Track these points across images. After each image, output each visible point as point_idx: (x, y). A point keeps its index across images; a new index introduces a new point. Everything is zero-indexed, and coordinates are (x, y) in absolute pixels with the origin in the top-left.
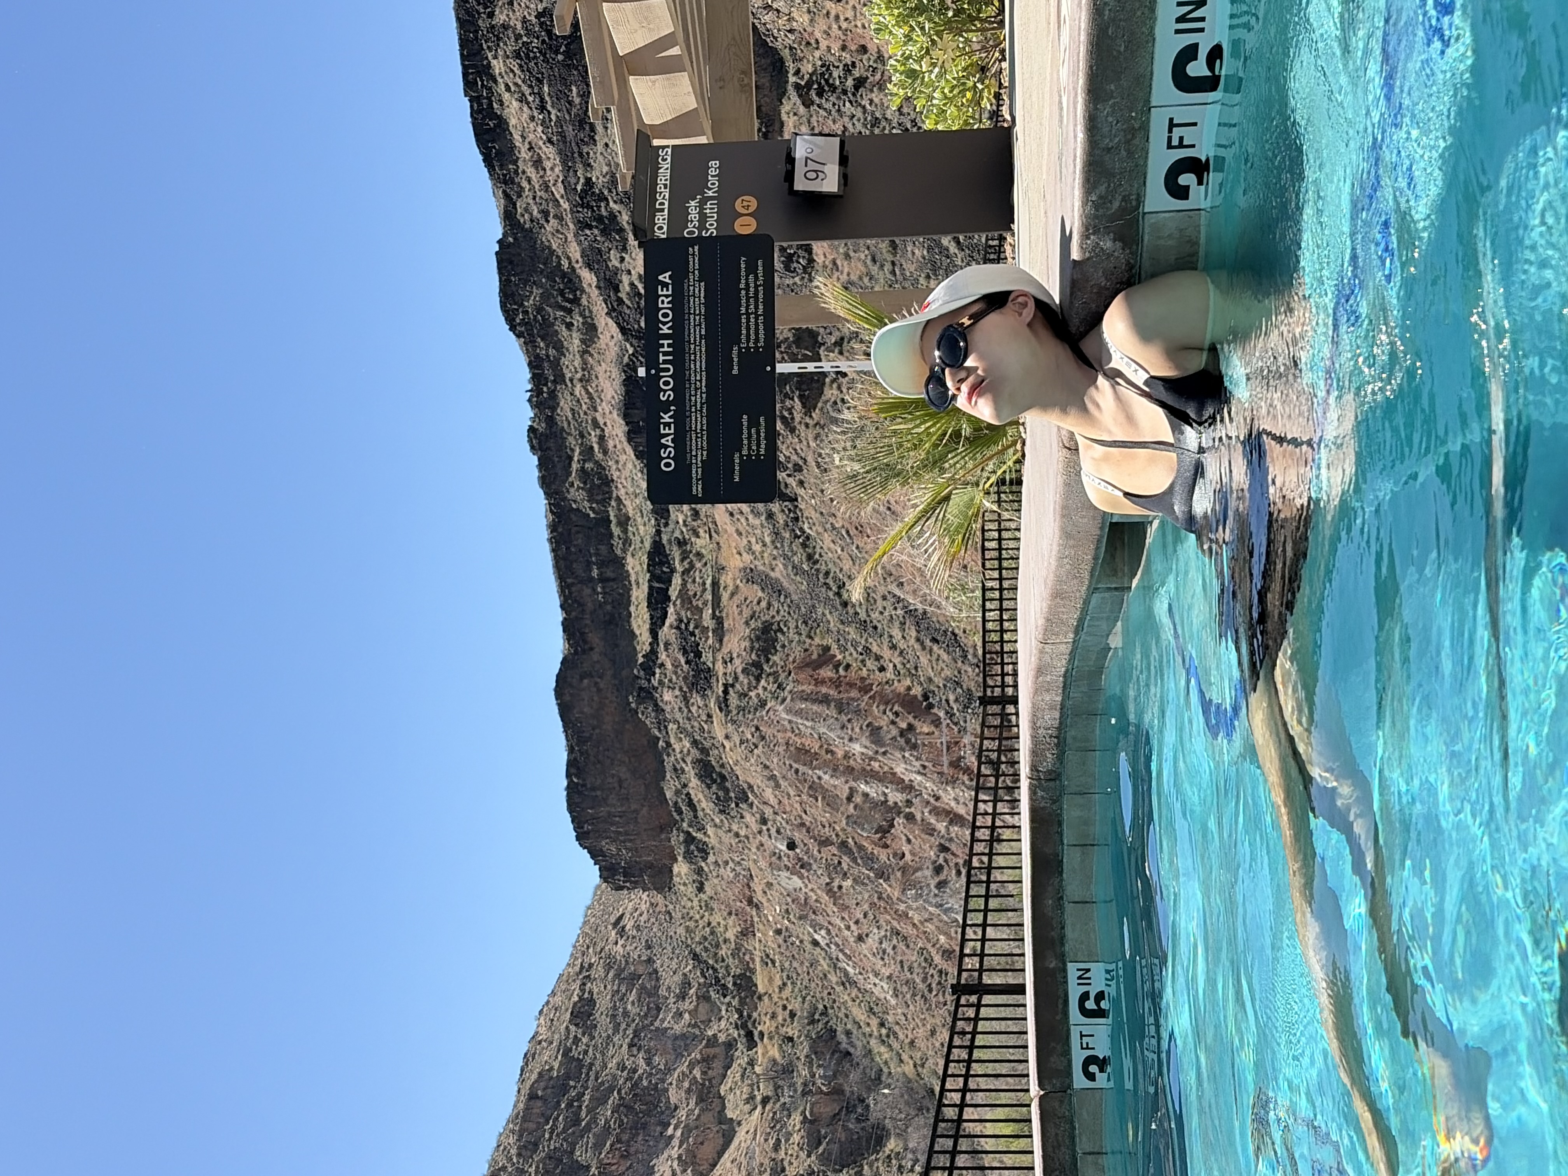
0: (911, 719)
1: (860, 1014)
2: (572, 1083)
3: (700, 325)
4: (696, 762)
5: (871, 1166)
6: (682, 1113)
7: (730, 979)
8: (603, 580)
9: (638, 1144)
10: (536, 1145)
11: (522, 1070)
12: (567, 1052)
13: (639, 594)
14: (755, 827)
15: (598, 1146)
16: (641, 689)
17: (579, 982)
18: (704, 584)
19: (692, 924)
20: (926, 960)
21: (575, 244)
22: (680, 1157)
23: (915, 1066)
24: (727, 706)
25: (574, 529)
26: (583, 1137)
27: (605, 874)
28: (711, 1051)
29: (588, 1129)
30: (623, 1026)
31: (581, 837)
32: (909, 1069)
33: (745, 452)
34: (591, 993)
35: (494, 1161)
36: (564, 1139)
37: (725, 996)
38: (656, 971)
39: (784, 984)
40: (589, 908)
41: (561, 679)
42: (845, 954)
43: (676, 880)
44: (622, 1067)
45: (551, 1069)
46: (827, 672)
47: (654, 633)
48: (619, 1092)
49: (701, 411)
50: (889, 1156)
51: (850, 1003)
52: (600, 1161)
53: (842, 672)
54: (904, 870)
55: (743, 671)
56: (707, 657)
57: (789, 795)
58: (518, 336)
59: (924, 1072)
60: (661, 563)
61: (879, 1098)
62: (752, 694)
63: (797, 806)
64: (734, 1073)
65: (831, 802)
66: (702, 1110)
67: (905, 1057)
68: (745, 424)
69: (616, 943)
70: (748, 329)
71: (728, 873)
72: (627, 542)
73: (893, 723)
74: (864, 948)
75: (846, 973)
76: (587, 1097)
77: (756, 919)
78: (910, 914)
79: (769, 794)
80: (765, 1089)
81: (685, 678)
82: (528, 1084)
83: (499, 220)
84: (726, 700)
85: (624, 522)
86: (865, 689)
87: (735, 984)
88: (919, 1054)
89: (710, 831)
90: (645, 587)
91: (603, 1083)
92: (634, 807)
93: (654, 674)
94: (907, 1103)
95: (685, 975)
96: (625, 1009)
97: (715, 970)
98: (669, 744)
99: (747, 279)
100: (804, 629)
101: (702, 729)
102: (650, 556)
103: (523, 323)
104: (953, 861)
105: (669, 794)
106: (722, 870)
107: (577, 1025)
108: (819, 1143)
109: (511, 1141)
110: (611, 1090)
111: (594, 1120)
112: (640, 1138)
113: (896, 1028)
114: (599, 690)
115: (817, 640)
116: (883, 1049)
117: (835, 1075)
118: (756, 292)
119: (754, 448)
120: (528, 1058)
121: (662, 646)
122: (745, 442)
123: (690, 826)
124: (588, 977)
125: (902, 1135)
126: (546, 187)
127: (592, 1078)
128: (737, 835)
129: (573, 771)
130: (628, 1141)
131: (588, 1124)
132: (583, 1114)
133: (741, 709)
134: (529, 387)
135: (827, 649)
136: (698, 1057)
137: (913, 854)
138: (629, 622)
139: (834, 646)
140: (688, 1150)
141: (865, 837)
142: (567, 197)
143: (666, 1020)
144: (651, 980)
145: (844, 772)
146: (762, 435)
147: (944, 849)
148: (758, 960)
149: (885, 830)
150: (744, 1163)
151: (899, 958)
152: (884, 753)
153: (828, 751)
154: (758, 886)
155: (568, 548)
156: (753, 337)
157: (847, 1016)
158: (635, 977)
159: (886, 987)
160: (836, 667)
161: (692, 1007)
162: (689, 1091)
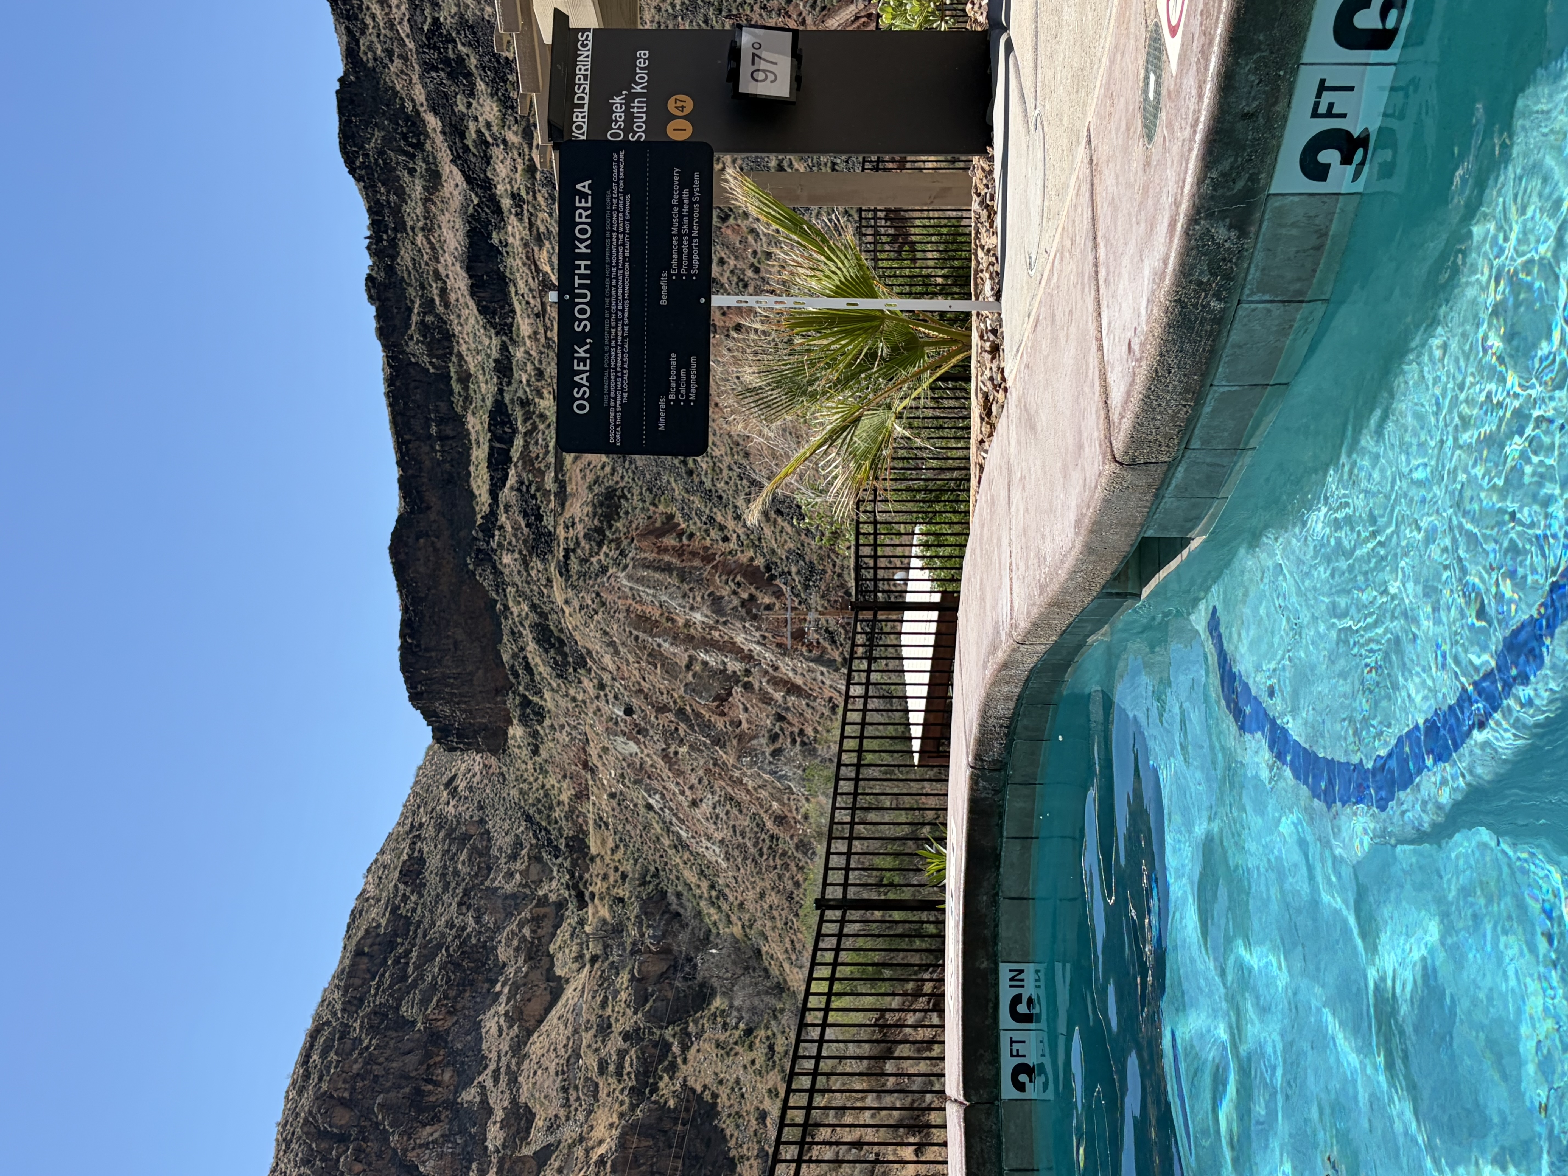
0: (752, 590)
1: (691, 876)
2: (399, 940)
3: (624, 245)
4: (535, 626)
5: (696, 1022)
6: (511, 971)
7: (563, 841)
8: (442, 438)
9: (465, 1000)
10: (361, 1001)
11: (349, 926)
12: (395, 909)
13: (480, 454)
14: (592, 692)
15: (425, 1002)
16: (479, 551)
17: (408, 841)
18: (547, 446)
19: (525, 786)
20: (758, 825)
21: (419, 86)
22: (506, 1014)
23: (743, 927)
24: (568, 571)
25: (413, 384)
26: (408, 993)
27: (439, 734)
28: (542, 911)
29: (415, 985)
30: (453, 885)
31: (415, 698)
32: (737, 930)
33: (672, 397)
34: (421, 851)
35: (318, 1016)
36: (390, 995)
37: (557, 857)
38: (488, 832)
39: (617, 847)
40: (420, 768)
41: (397, 536)
42: (678, 818)
43: (511, 742)
44: (450, 925)
45: (379, 926)
46: (670, 541)
47: (494, 494)
48: (447, 950)
49: (622, 346)
50: (714, 1014)
51: (682, 866)
52: (426, 1017)
53: (685, 541)
54: (740, 738)
55: (585, 536)
56: (548, 521)
57: (627, 661)
58: (358, 179)
59: (752, 933)
60: (503, 424)
61: (706, 958)
62: (594, 560)
63: (636, 673)
64: (563, 933)
65: (670, 669)
66: (531, 968)
67: (734, 918)
68: (674, 363)
69: (448, 803)
70: (680, 252)
71: (563, 737)
72: (468, 400)
73: (735, 593)
74: (698, 813)
75: (679, 837)
76: (414, 954)
77: (591, 782)
78: (745, 780)
79: (607, 660)
80: (594, 948)
81: (525, 542)
82: (355, 940)
83: (340, 57)
84: (566, 565)
85: (465, 378)
86: (708, 558)
87: (567, 845)
88: (747, 916)
89: (547, 695)
90: (486, 447)
91: (431, 940)
92: (470, 668)
93: (493, 536)
94: (734, 963)
95: (517, 836)
96: (455, 868)
97: (548, 832)
98: (506, 607)
99: (680, 194)
100: (648, 497)
101: (541, 593)
102: (492, 415)
103: (363, 166)
104: (788, 729)
105: (506, 657)
106: (557, 734)
107: (406, 883)
108: (646, 1001)
109: (336, 996)
110: (439, 947)
111: (421, 977)
112: (467, 994)
113: (727, 891)
114: (436, 550)
115: (661, 508)
116: (712, 911)
117: (664, 936)
118: (691, 210)
119: (683, 392)
120: (356, 914)
121: (502, 507)
122: (673, 385)
123: (526, 689)
124: (419, 836)
125: (728, 994)
126: (391, 25)
127: (420, 935)
128: (574, 699)
129: (408, 631)
130: (455, 998)
131: (415, 980)
132: (410, 970)
133: (582, 575)
134: (368, 233)
135: (671, 517)
136: (528, 916)
137: (749, 722)
138: (468, 482)
139: (678, 515)
140: (515, 1007)
141: (703, 705)
142: (412, 35)
143: (498, 880)
144: (482, 839)
145: (684, 641)
146: (693, 377)
147: (780, 718)
148: (591, 822)
149: (722, 699)
150: (571, 1019)
151: (731, 823)
152: (725, 623)
153: (669, 619)
154: (594, 751)
155: (405, 404)
156: (685, 262)
157: (678, 878)
158: (466, 837)
159: (717, 850)
160: (680, 535)
161: (523, 867)
162: (517, 949)
